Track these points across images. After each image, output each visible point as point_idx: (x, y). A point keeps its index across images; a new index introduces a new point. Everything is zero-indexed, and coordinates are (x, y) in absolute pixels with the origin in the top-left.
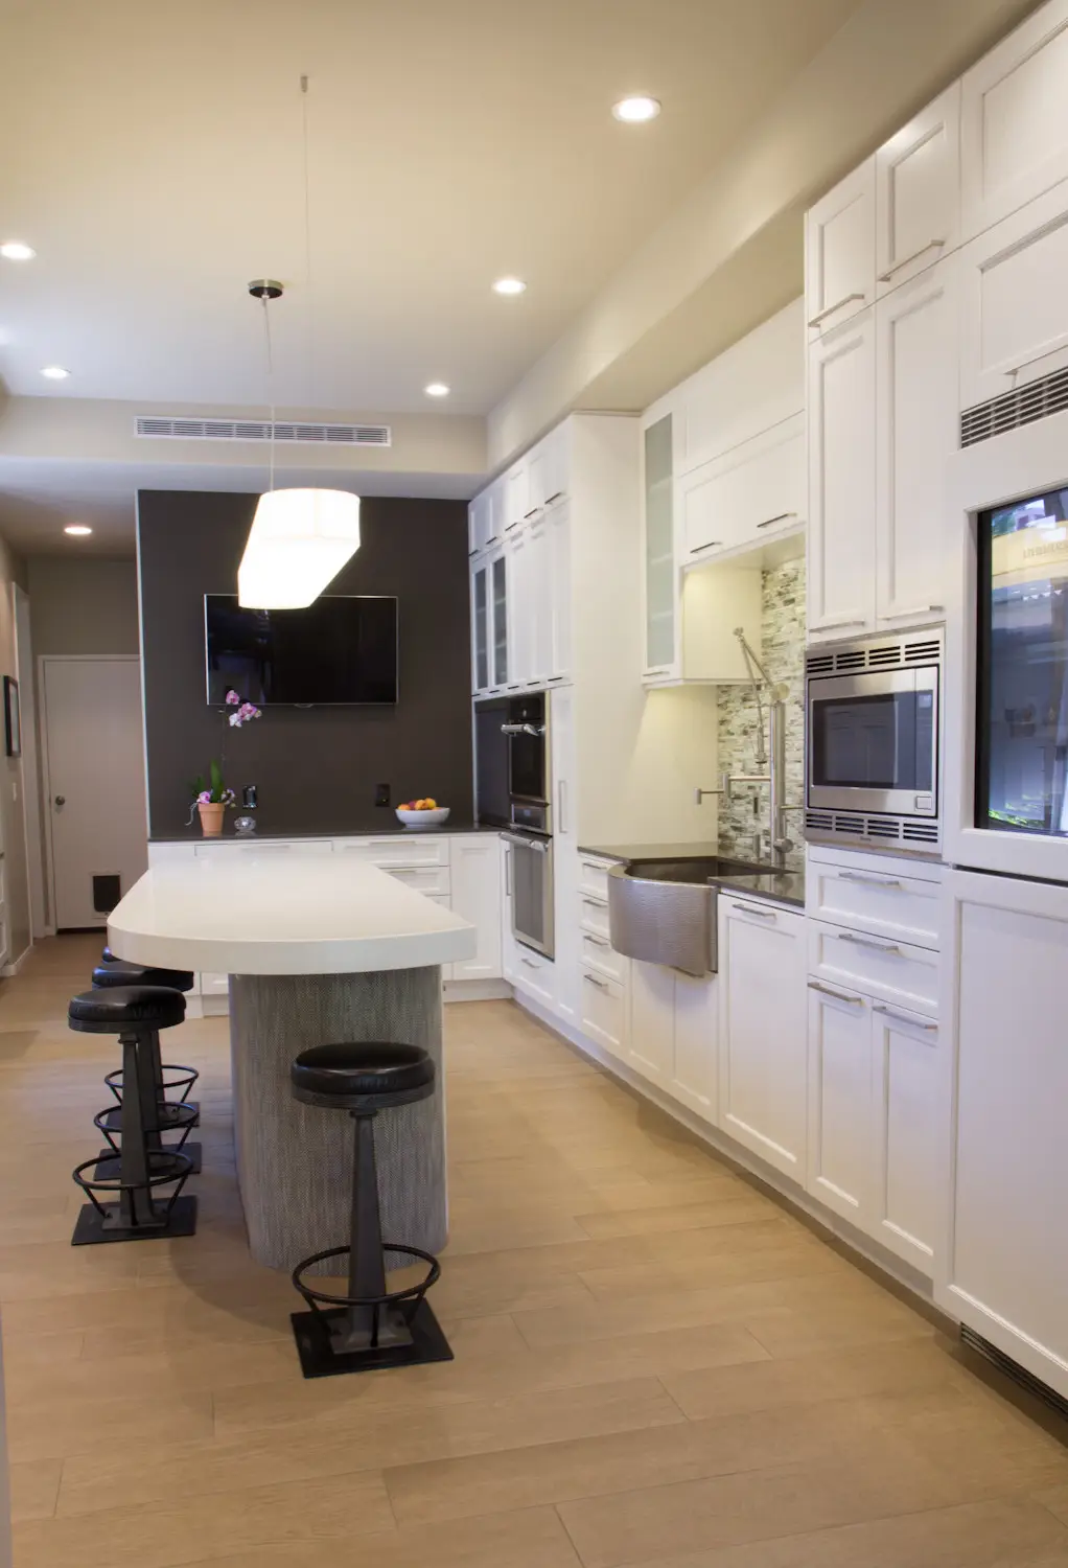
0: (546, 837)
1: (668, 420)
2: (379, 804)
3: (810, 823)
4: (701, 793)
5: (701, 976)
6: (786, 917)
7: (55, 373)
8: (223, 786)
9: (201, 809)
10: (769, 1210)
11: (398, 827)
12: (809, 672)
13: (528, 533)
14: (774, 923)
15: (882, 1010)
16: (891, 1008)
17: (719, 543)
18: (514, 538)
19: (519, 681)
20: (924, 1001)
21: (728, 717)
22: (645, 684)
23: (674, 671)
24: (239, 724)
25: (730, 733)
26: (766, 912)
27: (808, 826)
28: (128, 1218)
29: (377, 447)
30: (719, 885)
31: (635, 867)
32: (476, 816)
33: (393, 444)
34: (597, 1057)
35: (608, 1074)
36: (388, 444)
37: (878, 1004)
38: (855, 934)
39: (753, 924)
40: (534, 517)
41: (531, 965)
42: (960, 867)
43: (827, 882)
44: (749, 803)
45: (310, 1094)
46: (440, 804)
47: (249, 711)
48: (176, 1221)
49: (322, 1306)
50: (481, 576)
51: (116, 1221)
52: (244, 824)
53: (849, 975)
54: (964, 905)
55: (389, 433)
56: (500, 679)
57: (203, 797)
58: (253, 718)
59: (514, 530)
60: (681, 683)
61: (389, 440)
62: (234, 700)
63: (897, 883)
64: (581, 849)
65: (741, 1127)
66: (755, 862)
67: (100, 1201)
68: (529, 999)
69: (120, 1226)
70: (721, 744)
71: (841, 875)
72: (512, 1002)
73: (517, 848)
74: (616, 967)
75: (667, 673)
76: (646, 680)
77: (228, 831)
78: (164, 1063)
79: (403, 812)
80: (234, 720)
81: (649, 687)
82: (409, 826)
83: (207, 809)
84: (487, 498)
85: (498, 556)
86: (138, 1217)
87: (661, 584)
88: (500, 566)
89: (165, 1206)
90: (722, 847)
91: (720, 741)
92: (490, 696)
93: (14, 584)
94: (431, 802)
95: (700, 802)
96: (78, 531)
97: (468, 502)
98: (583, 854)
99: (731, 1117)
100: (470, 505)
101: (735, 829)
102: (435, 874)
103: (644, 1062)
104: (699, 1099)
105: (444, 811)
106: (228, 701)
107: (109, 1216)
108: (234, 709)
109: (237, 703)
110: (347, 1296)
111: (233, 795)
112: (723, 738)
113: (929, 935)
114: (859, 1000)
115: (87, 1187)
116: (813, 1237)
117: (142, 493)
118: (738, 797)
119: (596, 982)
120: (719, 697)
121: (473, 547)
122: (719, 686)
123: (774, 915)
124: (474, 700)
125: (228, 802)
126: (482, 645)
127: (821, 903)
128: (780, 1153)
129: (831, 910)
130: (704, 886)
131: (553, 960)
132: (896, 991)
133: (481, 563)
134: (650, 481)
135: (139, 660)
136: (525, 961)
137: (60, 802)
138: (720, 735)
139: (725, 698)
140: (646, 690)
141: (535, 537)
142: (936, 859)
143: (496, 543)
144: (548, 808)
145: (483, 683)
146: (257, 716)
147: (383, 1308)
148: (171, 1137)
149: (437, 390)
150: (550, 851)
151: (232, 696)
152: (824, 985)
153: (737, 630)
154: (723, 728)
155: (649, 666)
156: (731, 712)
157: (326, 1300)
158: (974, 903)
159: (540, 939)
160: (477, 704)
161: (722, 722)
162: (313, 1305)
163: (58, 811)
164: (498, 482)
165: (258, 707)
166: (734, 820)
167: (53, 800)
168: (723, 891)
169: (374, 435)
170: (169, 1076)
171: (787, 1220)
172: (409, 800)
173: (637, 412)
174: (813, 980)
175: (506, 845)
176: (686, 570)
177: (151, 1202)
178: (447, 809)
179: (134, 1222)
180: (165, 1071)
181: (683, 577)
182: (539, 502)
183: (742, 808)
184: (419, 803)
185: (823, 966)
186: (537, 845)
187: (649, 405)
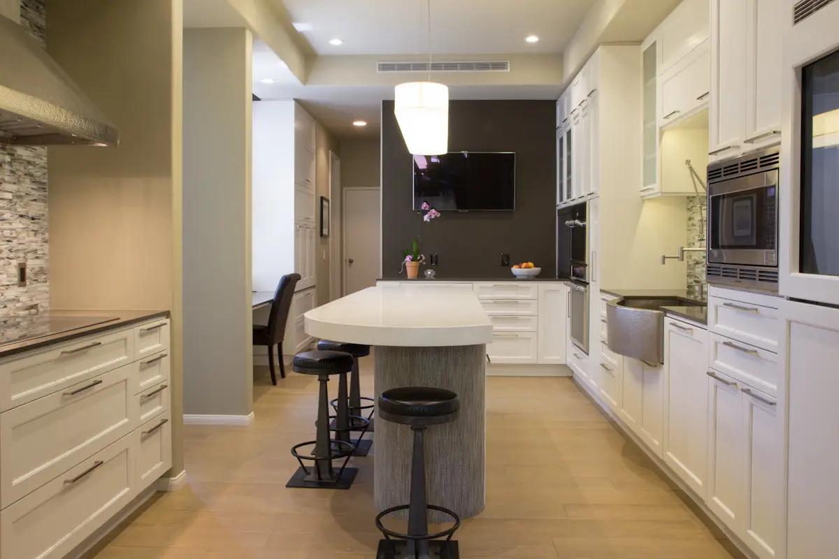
0: (586, 284)
1: (654, 44)
2: (503, 264)
3: (710, 272)
4: (664, 258)
5: (656, 366)
6: (698, 332)
7: (336, 42)
8: (419, 252)
9: (407, 265)
10: (686, 514)
11: (512, 277)
12: (709, 179)
13: (581, 114)
14: (692, 334)
15: (748, 391)
16: (753, 391)
17: (679, 112)
18: (575, 118)
19: (576, 198)
20: (769, 386)
21: (693, 216)
22: (642, 197)
23: (656, 187)
24: (428, 220)
25: (693, 225)
26: (687, 328)
27: (708, 274)
28: (317, 475)
29: (501, 73)
30: (666, 311)
31: (625, 301)
32: (557, 274)
33: (511, 70)
34: (608, 412)
35: (612, 423)
36: (509, 70)
37: (746, 387)
38: (734, 343)
39: (681, 335)
40: (584, 105)
41: (578, 357)
42: (791, 299)
43: (719, 308)
44: (703, 266)
45: (385, 413)
46: (535, 266)
47: (433, 213)
48: (342, 481)
49: (391, 538)
50: (561, 140)
51: (312, 477)
52: (429, 273)
53: (731, 368)
54: (792, 323)
55: (509, 65)
56: (569, 197)
57: (408, 258)
58: (436, 217)
59: (575, 113)
60: (660, 194)
61: (509, 68)
62: (426, 207)
63: (756, 309)
64: (602, 291)
65: (675, 461)
66: (700, 300)
67: (305, 465)
68: (578, 377)
69: (313, 480)
70: (689, 232)
71: (725, 304)
72: (571, 378)
73: (574, 291)
74: (615, 359)
75: (652, 189)
76: (642, 194)
77: (420, 276)
78: (361, 396)
79: (515, 270)
80: (426, 218)
81: (644, 198)
82: (518, 277)
83: (410, 265)
84: (564, 98)
85: (568, 129)
86: (322, 476)
87: (651, 139)
88: (569, 133)
89: (338, 472)
90: (689, 293)
91: (688, 230)
92: (564, 206)
93: (330, 151)
94: (531, 264)
95: (664, 263)
96: (360, 124)
97: (556, 101)
98: (603, 294)
99: (669, 453)
100: (557, 103)
101: (696, 281)
102: (529, 304)
103: (628, 418)
104: (653, 442)
105: (538, 269)
106: (423, 208)
107: (309, 474)
108: (425, 212)
109: (427, 209)
110: (407, 533)
111: (424, 258)
112: (690, 228)
113: (772, 342)
114: (736, 384)
115: (299, 458)
116: (710, 535)
117: (384, 102)
118: (697, 263)
119: (606, 368)
120: (688, 204)
121: (558, 125)
122: (688, 197)
123: (691, 329)
124: (558, 208)
125: (421, 261)
126: (561, 179)
127: (716, 322)
128: (694, 479)
129: (720, 327)
130: (659, 312)
131: (588, 355)
132: (757, 380)
133: (561, 134)
134: (646, 80)
135: (379, 190)
136: (575, 354)
137: (351, 262)
138: (688, 226)
139: (691, 204)
140: (643, 200)
141: (584, 116)
142: (775, 292)
143: (567, 122)
144: (587, 267)
145: (561, 199)
146: (438, 216)
147: (423, 543)
148: (354, 436)
149: (532, 39)
150: (588, 291)
151: (425, 205)
152: (717, 374)
153: (687, 161)
154: (690, 222)
155: (644, 186)
156: (694, 213)
157: (393, 534)
158: (797, 322)
159: (581, 341)
160: (559, 210)
161: (690, 219)
162: (386, 536)
163: (350, 266)
164: (567, 89)
165: (439, 211)
166: (696, 277)
167: (348, 261)
168: (668, 315)
169: (502, 66)
170: (363, 403)
171: (698, 523)
172: (519, 264)
173: (640, 42)
174: (711, 371)
175: (569, 289)
176: (663, 129)
177: (331, 469)
178: (539, 268)
179: (320, 478)
180: (362, 400)
181: (662, 133)
182: (585, 97)
183: (700, 269)
184: (524, 265)
185: (718, 362)
186: (582, 288)
187: (646, 37)
